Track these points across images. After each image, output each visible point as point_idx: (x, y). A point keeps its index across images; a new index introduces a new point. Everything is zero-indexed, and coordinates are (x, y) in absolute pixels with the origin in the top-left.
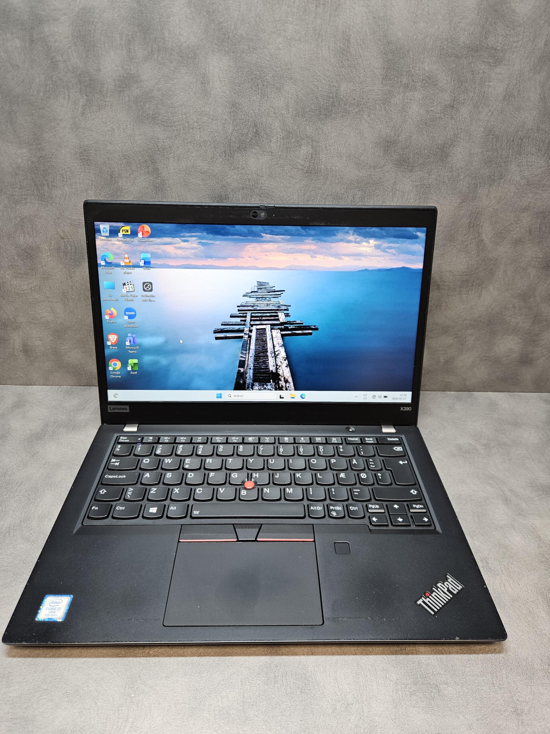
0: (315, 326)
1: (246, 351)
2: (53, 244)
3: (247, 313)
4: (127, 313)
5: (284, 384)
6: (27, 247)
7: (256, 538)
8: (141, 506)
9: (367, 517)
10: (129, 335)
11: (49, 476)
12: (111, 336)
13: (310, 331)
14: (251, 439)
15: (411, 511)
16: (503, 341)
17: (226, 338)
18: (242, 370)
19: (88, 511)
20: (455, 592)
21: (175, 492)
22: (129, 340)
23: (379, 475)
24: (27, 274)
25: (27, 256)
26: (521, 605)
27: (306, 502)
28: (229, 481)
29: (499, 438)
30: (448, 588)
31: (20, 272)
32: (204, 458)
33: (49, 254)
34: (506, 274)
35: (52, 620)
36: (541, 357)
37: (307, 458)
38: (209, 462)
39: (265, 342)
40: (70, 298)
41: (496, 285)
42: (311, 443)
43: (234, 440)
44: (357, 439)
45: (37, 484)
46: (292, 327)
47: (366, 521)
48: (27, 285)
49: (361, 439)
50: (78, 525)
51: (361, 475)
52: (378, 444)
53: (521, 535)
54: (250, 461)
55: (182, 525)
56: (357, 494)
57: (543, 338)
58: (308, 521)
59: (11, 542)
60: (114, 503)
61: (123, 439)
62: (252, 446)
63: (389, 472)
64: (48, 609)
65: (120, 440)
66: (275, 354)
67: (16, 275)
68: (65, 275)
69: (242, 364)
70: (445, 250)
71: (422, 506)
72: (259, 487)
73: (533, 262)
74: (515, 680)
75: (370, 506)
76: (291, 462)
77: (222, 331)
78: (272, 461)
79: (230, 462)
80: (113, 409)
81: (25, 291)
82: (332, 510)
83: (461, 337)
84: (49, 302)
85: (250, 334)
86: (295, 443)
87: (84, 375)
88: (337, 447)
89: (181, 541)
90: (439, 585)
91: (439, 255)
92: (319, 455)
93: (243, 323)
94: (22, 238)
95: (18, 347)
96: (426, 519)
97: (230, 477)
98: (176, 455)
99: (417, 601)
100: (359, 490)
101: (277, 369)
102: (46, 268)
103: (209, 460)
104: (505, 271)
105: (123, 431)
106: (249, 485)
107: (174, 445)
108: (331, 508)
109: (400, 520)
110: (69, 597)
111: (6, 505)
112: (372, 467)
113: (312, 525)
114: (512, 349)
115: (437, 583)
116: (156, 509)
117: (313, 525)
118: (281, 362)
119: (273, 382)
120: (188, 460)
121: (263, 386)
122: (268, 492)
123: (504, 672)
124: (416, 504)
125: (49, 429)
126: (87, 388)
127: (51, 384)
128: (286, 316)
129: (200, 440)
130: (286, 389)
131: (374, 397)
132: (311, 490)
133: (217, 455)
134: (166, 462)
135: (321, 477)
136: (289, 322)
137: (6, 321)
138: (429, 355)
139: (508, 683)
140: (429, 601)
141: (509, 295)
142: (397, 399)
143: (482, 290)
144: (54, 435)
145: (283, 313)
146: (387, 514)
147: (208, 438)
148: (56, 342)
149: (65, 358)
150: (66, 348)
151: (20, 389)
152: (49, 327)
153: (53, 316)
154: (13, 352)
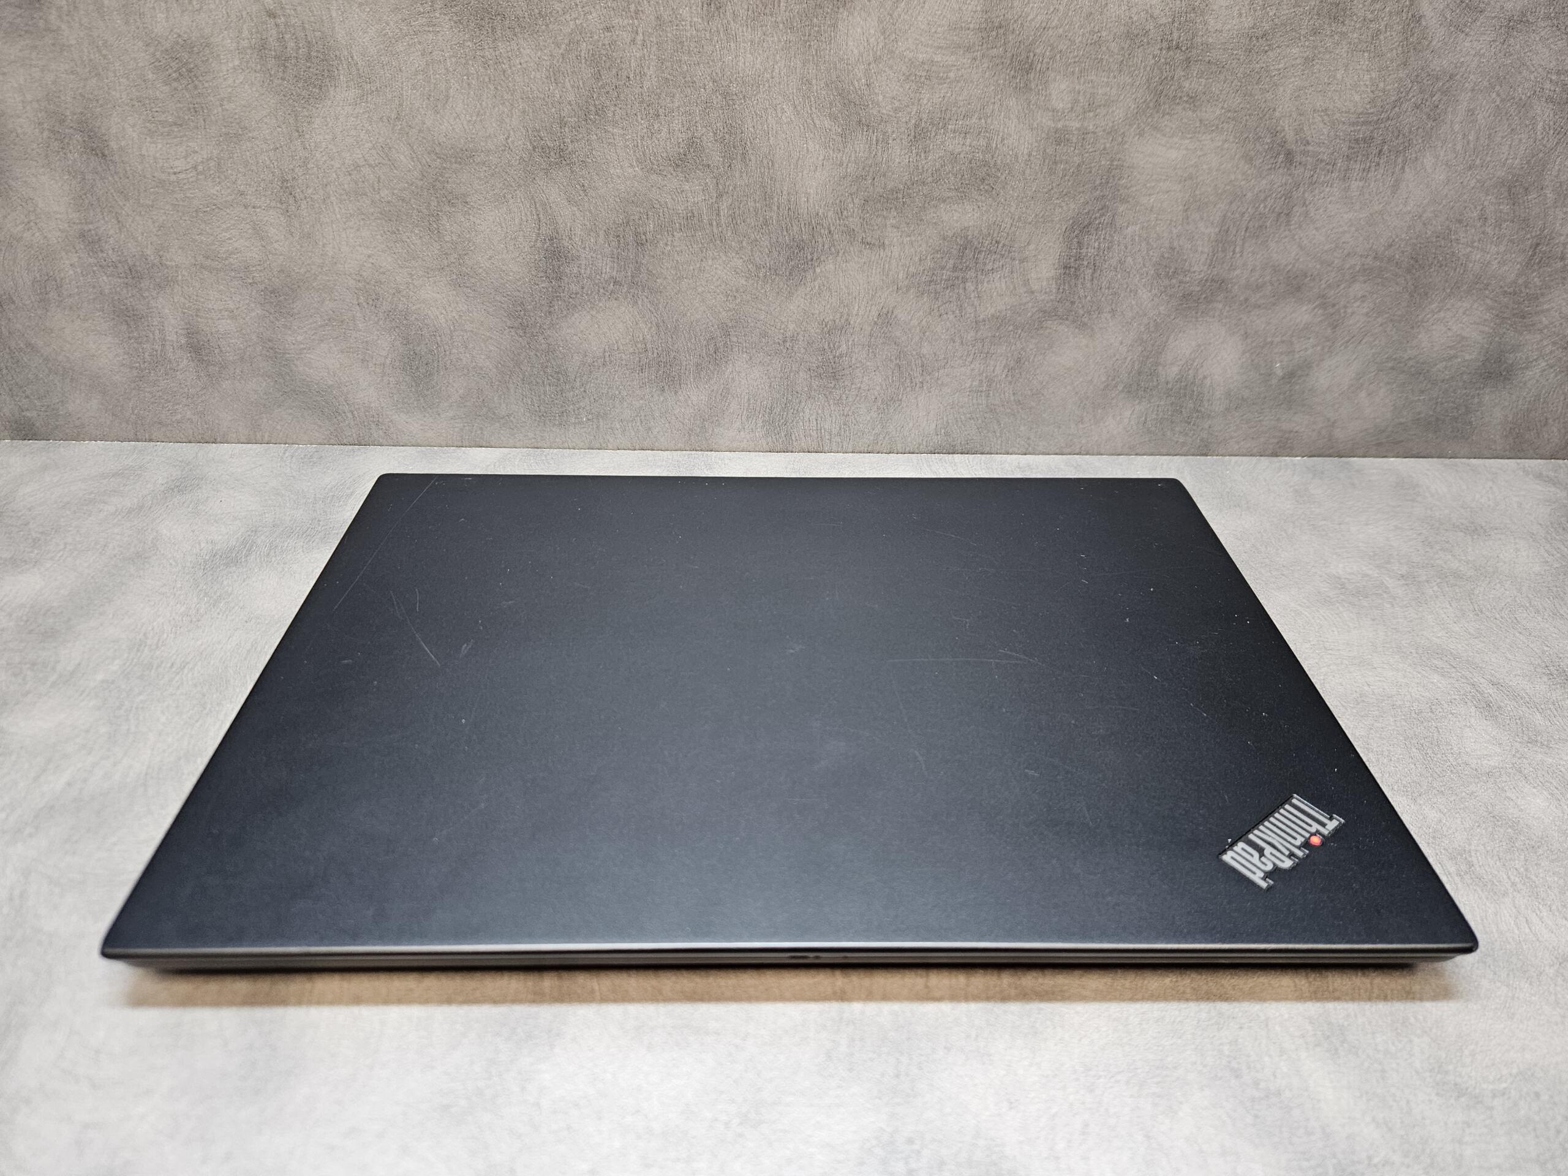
2: (246, 33)
6: (178, 43)
16: (1442, 314)
24: (181, 125)
25: (179, 69)
29: (1437, 561)
31: (163, 118)
33: (237, 63)
34: (1471, 122)
36: (1536, 360)
40: (302, 196)
41: (1442, 153)
48: (186, 157)
53: (1545, 792)
57: (1546, 307)
67: (152, 126)
68: (283, 126)
70: (1315, 47)
73: (1547, 85)
81: (182, 176)
83: (1334, 305)
84: (246, 207)
87: (349, 415)
91: (1298, 61)
94: (161, 16)
95: (174, 337)
102: (233, 106)
104: (1471, 112)
111: (141, 719)
114: (1463, 338)
125: (259, 541)
126: (359, 449)
127: (266, 439)
137: (138, 264)
138: (1247, 355)
141: (1473, 183)
143: (1403, 168)
144: (273, 554)
148: (273, 322)
149: (296, 366)
150: (300, 338)
151: (188, 451)
152: (251, 281)
153: (260, 247)
154: (162, 350)
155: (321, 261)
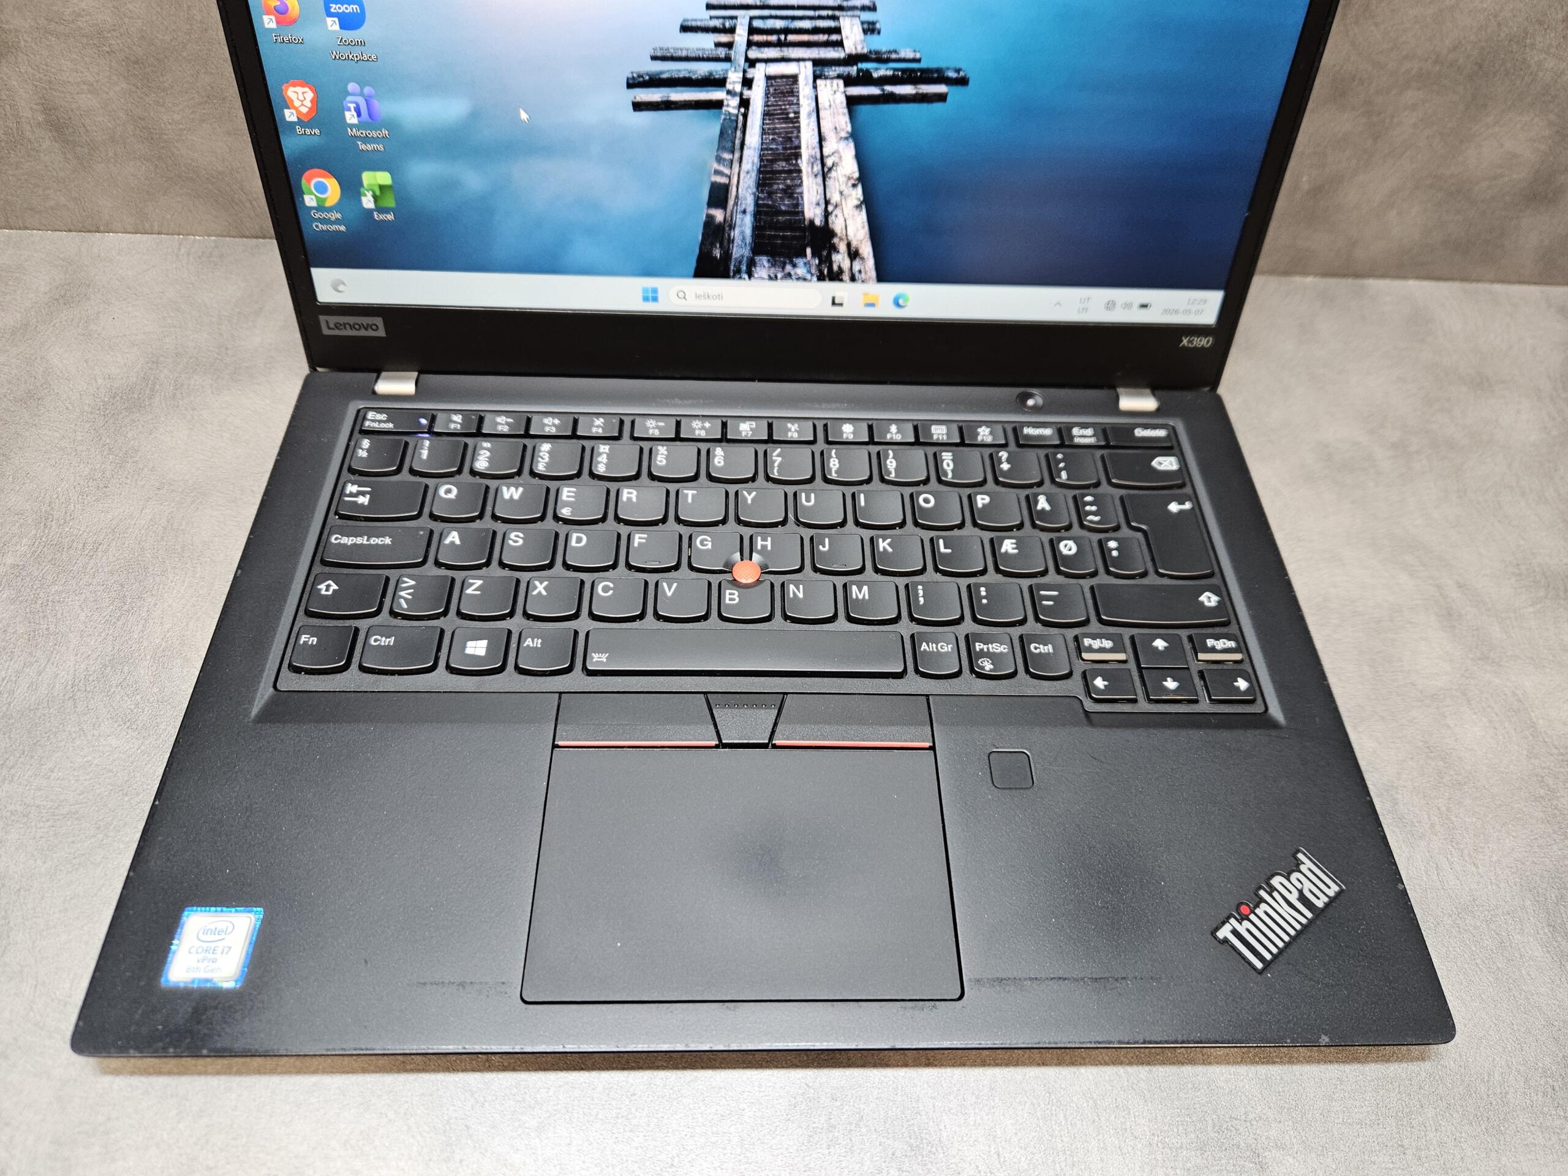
0: (958, 71)
1: (733, 152)
3: (736, 18)
4: (334, 8)
5: (846, 264)
7: (771, 738)
8: (442, 632)
9: (1077, 676)
10: (352, 87)
11: (175, 526)
12: (291, 89)
13: (941, 89)
14: (746, 429)
15: (1201, 656)
17: (667, 105)
18: (719, 215)
19: (289, 650)
20: (1320, 904)
21: (535, 593)
22: (352, 106)
23: (1112, 544)
26: (1478, 924)
27: (906, 628)
28: (690, 557)
29: (1434, 426)
30: (1301, 892)
32: (613, 486)
35: (209, 985)
37: (907, 491)
38: (629, 499)
39: (794, 121)
42: (917, 443)
43: (699, 429)
44: (1048, 432)
45: (143, 549)
46: (880, 71)
47: (1074, 686)
49: (1060, 431)
50: (264, 693)
51: (1062, 545)
52: (1107, 446)
53: (1484, 719)
54: (746, 499)
55: (560, 693)
56: (1051, 603)
58: (913, 684)
59: (82, 729)
60: (363, 624)
61: (375, 420)
62: (750, 450)
63: (1139, 535)
64: (193, 950)
65: (367, 423)
66: (823, 164)
69: (719, 196)
71: (1231, 644)
72: (772, 577)
74: (1458, 1135)
75: (1087, 642)
76: (863, 503)
77: (654, 82)
78: (808, 500)
79: (690, 500)
80: (337, 326)
82: (982, 654)
83: (1380, 114)
85: (747, 93)
86: (871, 442)
87: (248, 205)
88: (991, 456)
89: (561, 743)
90: (1276, 881)
92: (940, 481)
93: (722, 52)
95: (28, 114)
96: (1242, 684)
97: (690, 546)
98: (533, 474)
99: (1217, 929)
100: (1055, 593)
101: (827, 214)
103: (629, 494)
105: (374, 393)
106: (746, 572)
107: (527, 441)
108: (978, 646)
109: (1171, 684)
110: (252, 915)
111: (59, 616)
112: (1091, 522)
113: (924, 698)
114: (1515, 156)
115: (1273, 876)
116: (484, 643)
117: (927, 696)
118: (841, 193)
119: (814, 255)
120: (567, 493)
121: (783, 268)
122: (801, 595)
123: (1430, 1113)
124: (1217, 637)
125: (162, 377)
128: (865, 32)
129: (598, 427)
130: (853, 279)
131: (1110, 305)
132: (921, 593)
133: (652, 477)
134: (507, 496)
135: (949, 551)
136: (877, 53)
139: (1441, 1144)
140: (1248, 930)
142: (1176, 312)
144: (179, 396)
145: (857, 22)
146: (1132, 665)
147: (622, 422)
148: (141, 98)
149: (178, 149)
150: (177, 117)
151: (69, 242)
152: (108, 49)
153: (112, 9)
154: (17, 129)
155: (188, 26)
